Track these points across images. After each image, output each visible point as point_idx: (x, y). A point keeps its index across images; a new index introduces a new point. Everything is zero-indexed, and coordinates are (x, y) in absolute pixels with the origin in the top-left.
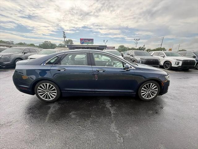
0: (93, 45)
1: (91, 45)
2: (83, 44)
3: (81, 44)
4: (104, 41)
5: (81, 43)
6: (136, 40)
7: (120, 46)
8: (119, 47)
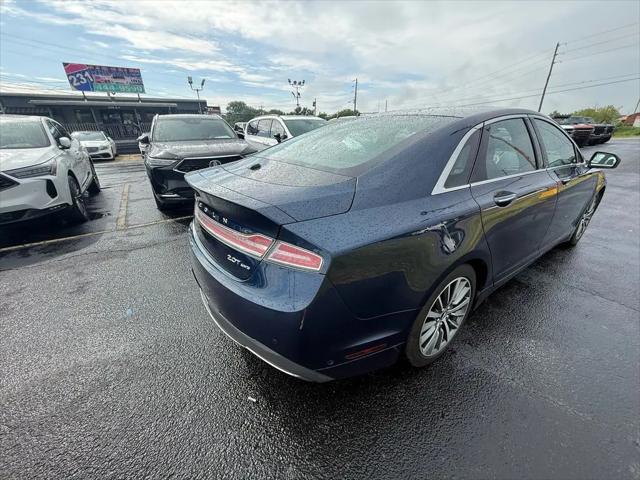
0: (142, 96)
1: (135, 96)
2: (87, 94)
3: (79, 93)
4: (191, 83)
5: (78, 88)
6: (295, 82)
7: (233, 105)
8: (228, 109)
